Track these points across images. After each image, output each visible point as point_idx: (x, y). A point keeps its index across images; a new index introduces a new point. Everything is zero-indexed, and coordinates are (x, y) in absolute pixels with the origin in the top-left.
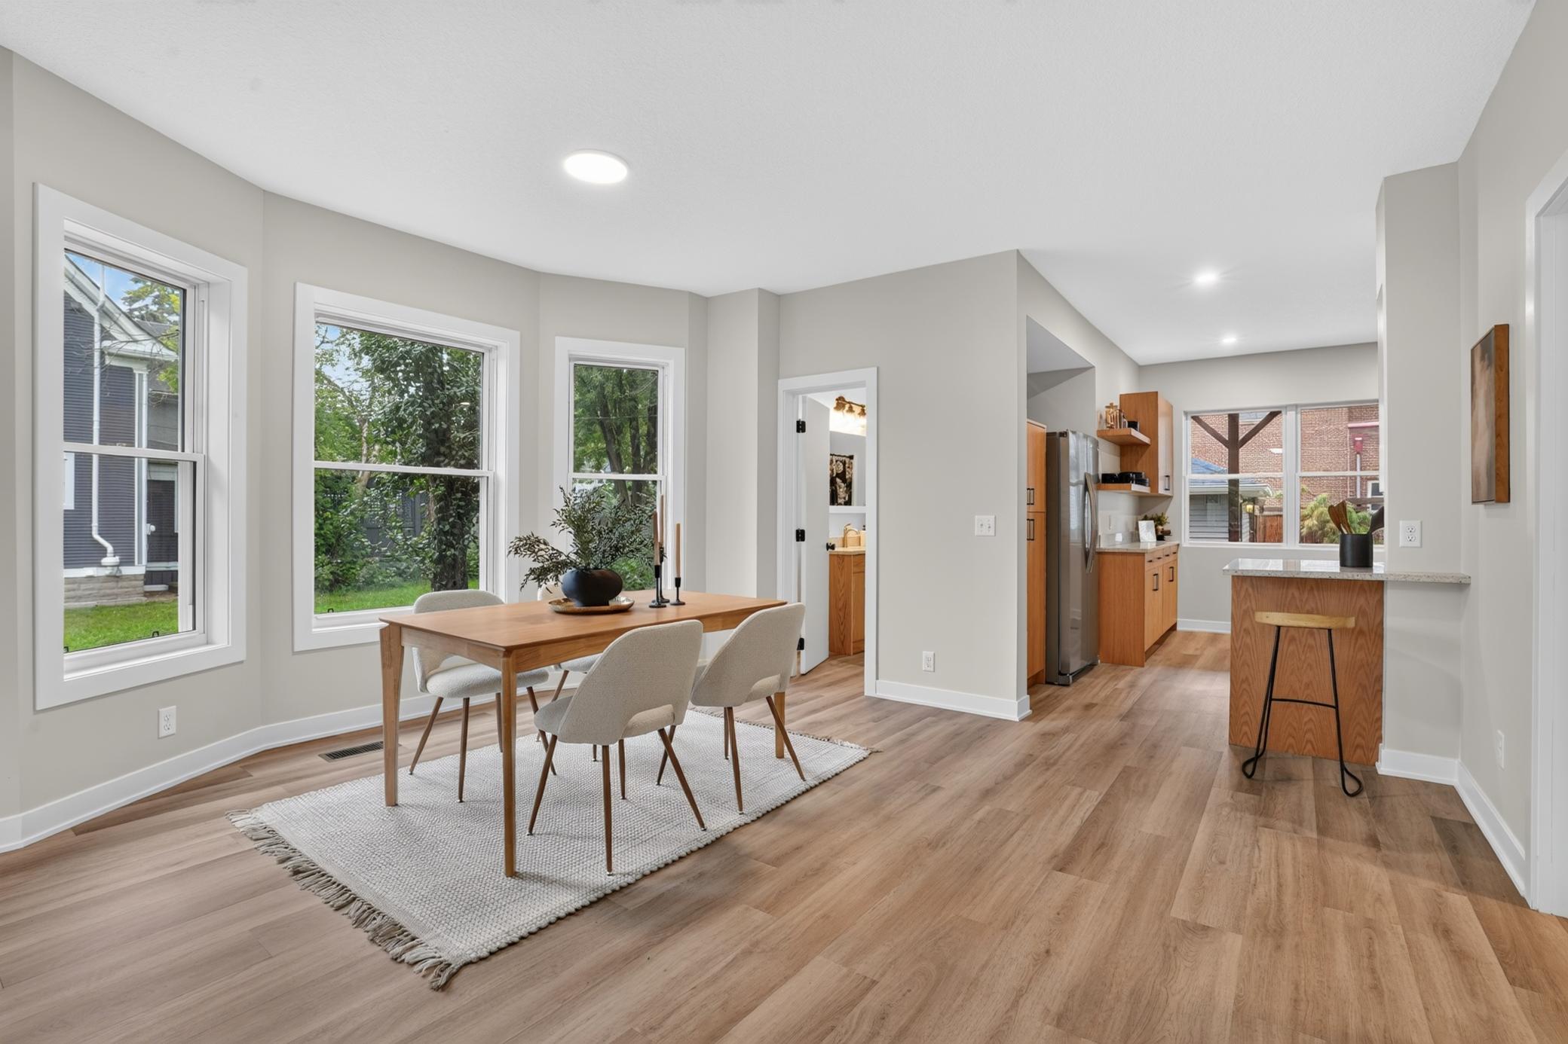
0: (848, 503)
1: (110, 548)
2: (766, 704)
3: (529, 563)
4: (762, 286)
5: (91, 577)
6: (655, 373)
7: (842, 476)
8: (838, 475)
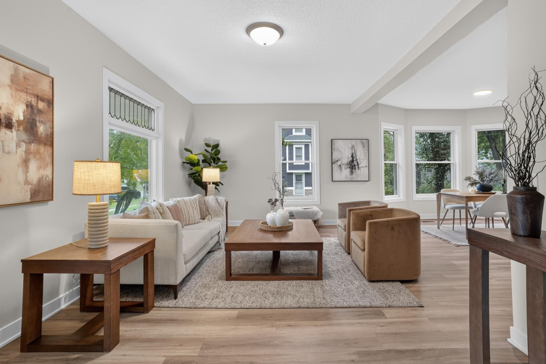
3: (468, 182)
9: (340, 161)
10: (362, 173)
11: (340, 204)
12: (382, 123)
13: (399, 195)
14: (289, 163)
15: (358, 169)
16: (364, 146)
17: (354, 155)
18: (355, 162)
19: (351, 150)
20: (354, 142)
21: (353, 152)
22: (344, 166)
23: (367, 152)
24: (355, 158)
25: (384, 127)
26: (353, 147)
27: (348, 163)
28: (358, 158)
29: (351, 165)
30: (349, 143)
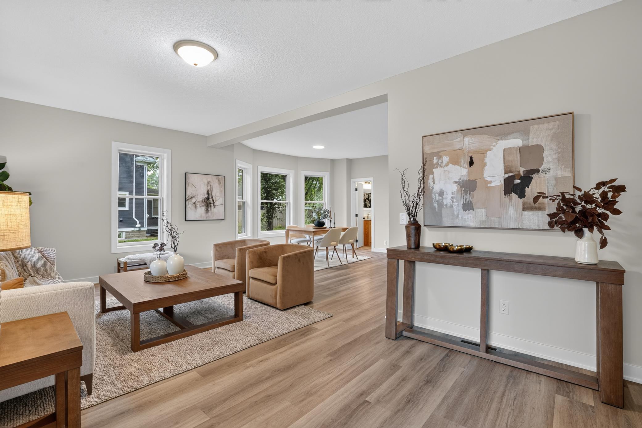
0: (370, 207)
1: (138, 222)
2: (351, 245)
4: (348, 158)
5: (133, 231)
6: (322, 178)
7: (368, 199)
8: (367, 199)
9: (195, 198)
10: (217, 211)
11: (216, 245)
12: (237, 161)
13: (246, 233)
14: (135, 199)
15: (214, 207)
16: (220, 183)
17: (210, 192)
18: (210, 199)
19: (206, 186)
20: (210, 178)
21: (209, 188)
22: (198, 204)
23: (222, 189)
24: (211, 195)
25: (239, 165)
26: (209, 183)
27: (204, 201)
28: (214, 195)
29: (207, 202)
30: (205, 179)
